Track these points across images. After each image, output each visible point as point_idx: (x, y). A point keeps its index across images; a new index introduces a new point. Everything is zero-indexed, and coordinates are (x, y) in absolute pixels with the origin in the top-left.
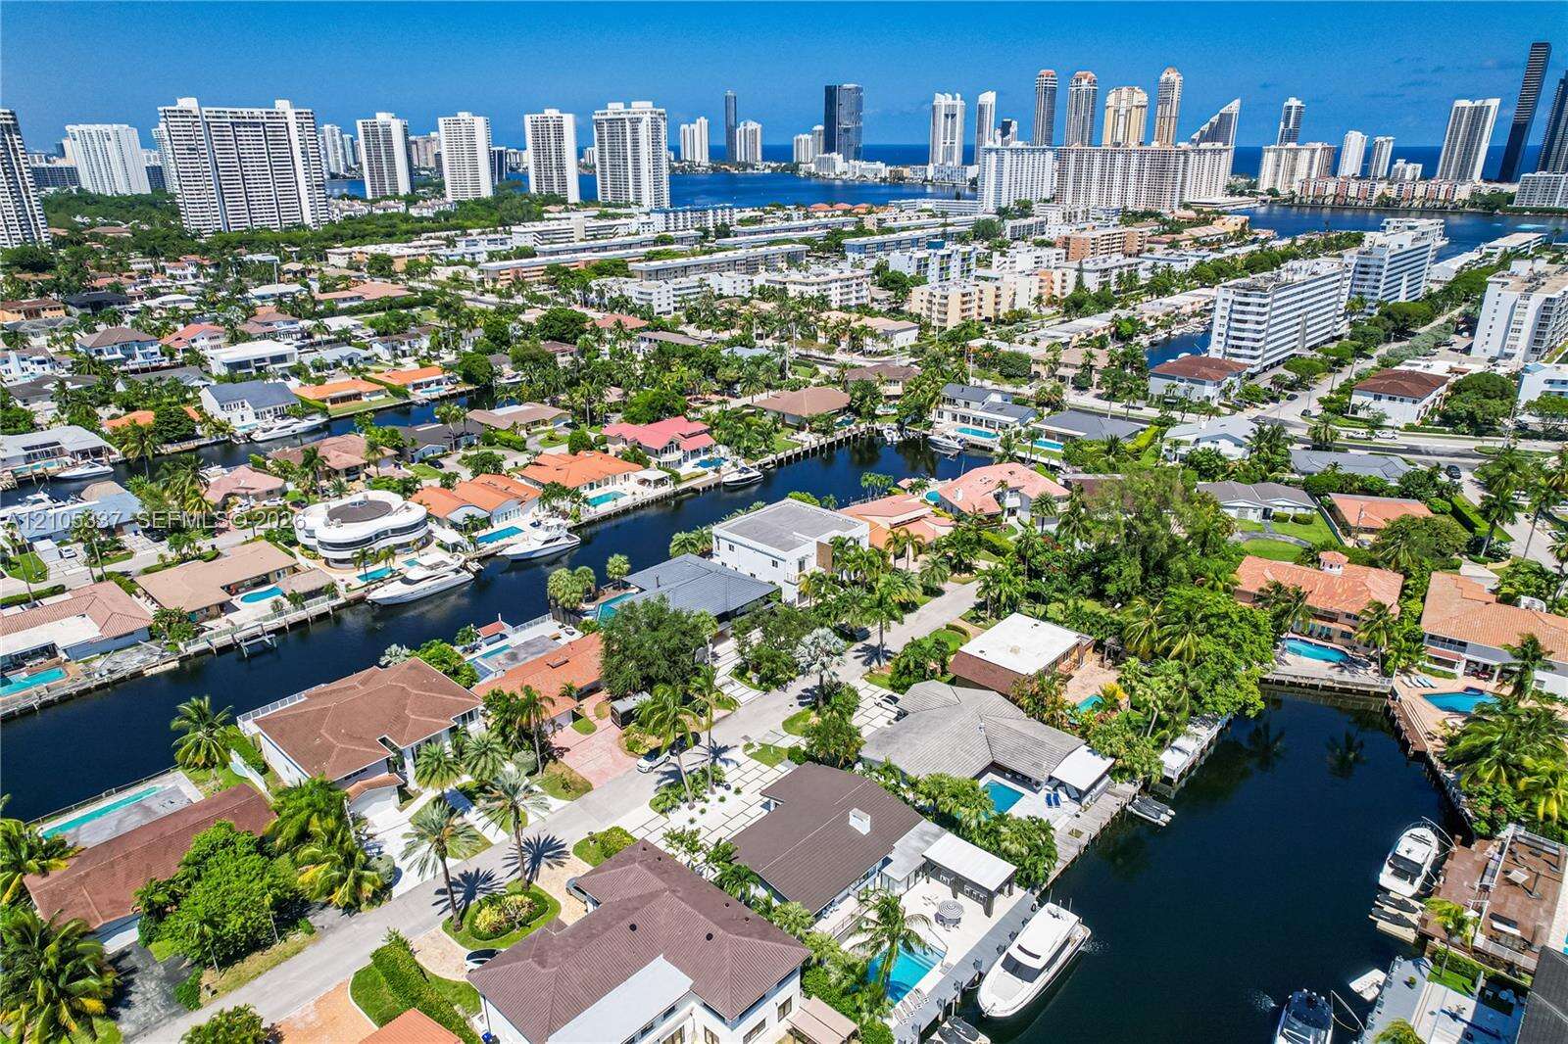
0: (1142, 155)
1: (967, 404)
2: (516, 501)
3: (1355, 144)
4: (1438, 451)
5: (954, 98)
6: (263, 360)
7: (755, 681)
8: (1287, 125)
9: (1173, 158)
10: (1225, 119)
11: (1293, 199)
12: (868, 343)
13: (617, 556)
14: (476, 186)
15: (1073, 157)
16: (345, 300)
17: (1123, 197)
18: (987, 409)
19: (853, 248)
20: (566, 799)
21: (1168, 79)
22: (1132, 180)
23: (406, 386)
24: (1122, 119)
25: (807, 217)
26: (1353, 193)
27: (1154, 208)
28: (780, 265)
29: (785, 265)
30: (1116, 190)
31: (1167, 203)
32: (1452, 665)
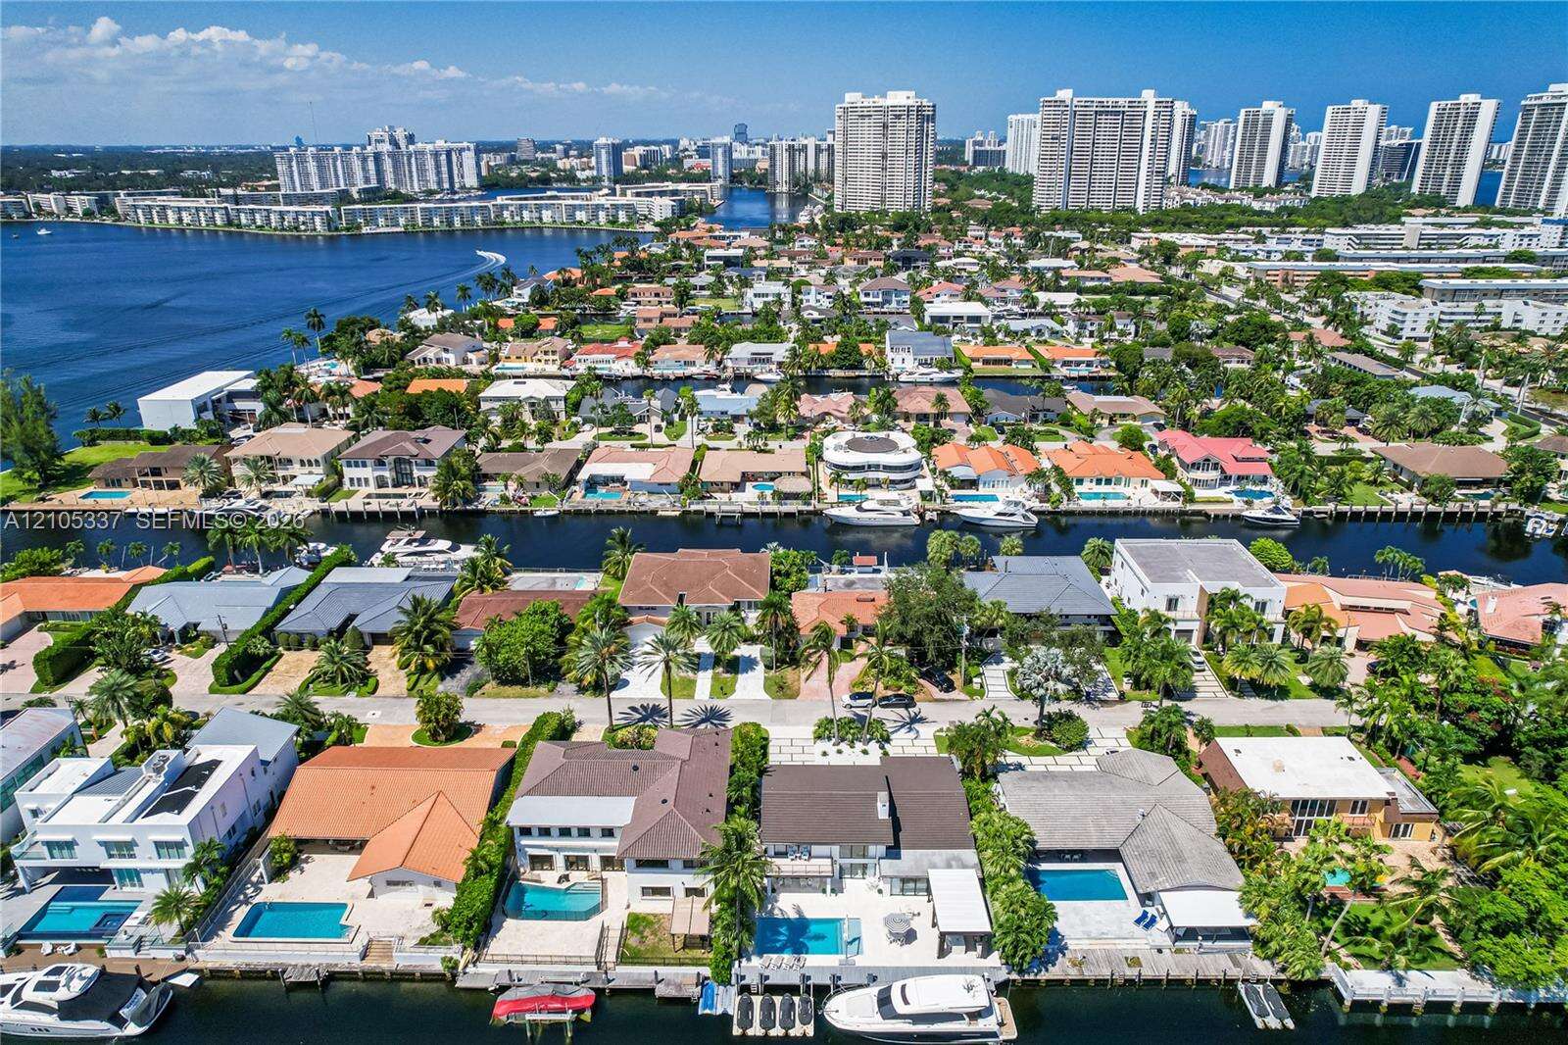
6: (961, 318)
14: (1349, 177)
16: (1092, 279)
20: (770, 695)
23: (1054, 361)
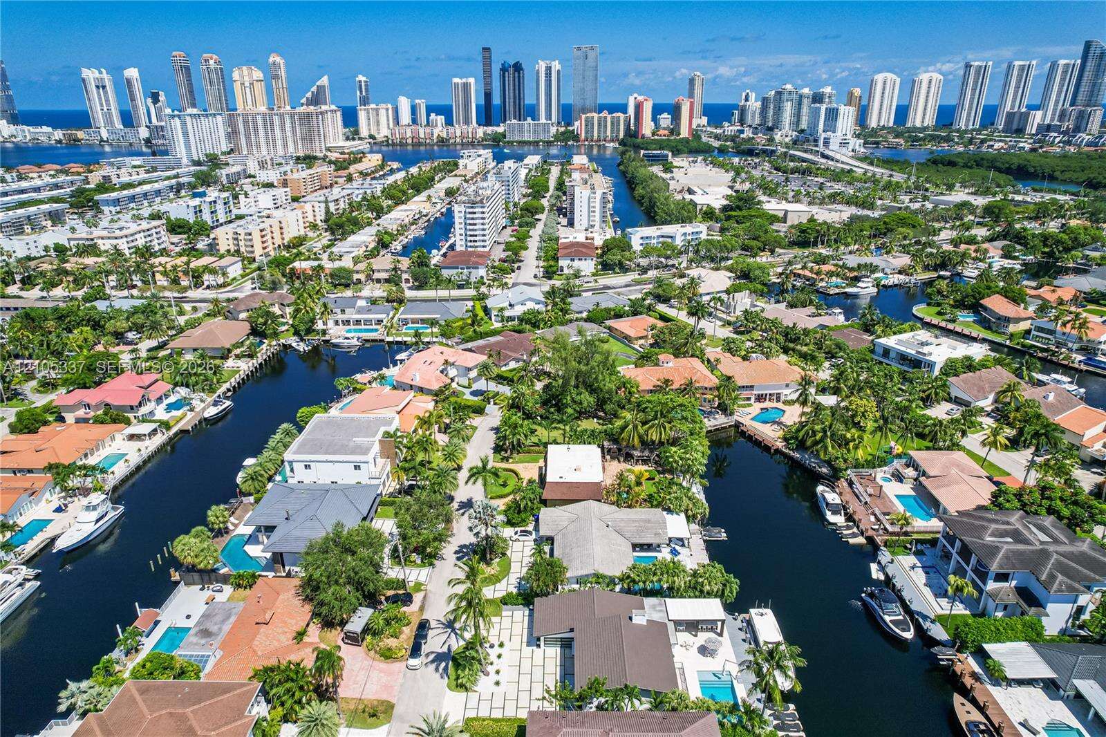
0: (292, 116)
1: (343, 311)
2: (25, 495)
3: (404, 104)
4: (619, 285)
5: (101, 73)
7: (419, 561)
8: (361, 93)
9: (314, 117)
10: (321, 89)
11: (387, 141)
12: (208, 278)
13: (214, 507)
15: (240, 119)
17: (285, 147)
18: (359, 312)
19: (107, 203)
20: (383, 724)
21: (274, 62)
22: (289, 134)
24: (248, 89)
25: (20, 178)
26: (422, 135)
27: (308, 153)
28: (44, 223)
29: (49, 223)
30: (279, 142)
31: (318, 149)
32: (749, 399)
